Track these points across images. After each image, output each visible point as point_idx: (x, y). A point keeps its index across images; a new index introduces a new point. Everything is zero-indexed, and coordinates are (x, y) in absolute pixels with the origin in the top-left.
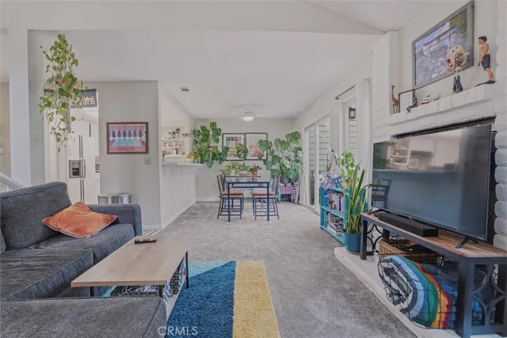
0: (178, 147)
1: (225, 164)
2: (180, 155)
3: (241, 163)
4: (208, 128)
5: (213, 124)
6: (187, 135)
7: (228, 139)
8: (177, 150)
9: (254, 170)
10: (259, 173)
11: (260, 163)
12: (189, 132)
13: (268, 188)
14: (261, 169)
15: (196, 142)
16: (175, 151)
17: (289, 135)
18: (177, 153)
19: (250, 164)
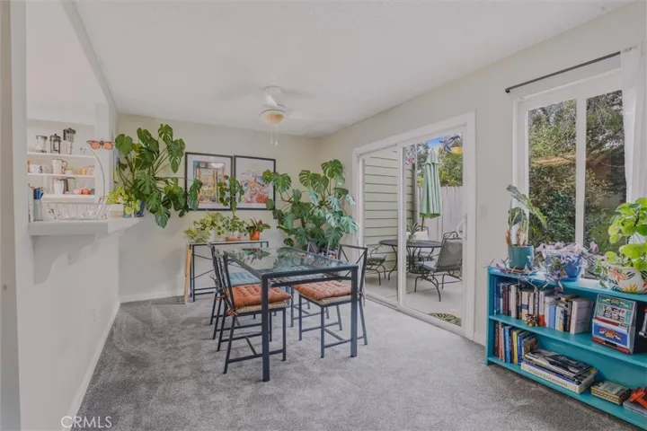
0: (68, 174)
1: (192, 216)
2: (74, 196)
3: (229, 215)
4: (155, 135)
5: (166, 130)
6: (102, 143)
7: (198, 165)
8: (66, 181)
9: (254, 229)
10: (263, 235)
11: (267, 217)
12: (107, 139)
13: (354, 279)
14: (268, 227)
15: (121, 166)
16: (59, 186)
17: (326, 164)
18: (66, 189)
19: (247, 218)
